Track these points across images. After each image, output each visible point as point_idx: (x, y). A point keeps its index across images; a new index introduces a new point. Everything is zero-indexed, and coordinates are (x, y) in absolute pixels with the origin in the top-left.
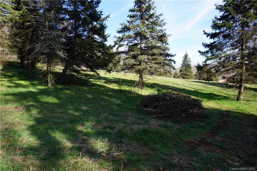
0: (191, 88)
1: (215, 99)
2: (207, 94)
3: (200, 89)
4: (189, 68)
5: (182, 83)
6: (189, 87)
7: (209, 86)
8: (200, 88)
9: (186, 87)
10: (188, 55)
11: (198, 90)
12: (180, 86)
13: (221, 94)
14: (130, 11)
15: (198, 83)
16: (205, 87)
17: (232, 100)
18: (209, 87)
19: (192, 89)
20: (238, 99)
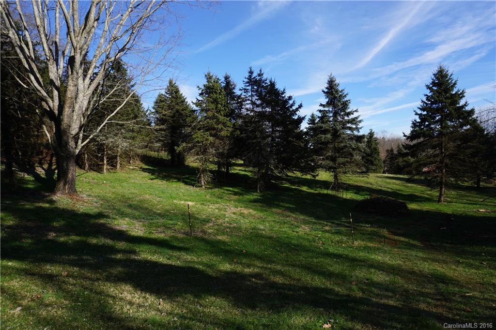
0: (388, 188)
1: (416, 201)
2: (408, 195)
3: (398, 189)
4: (376, 153)
5: (375, 181)
6: (386, 187)
7: (409, 185)
8: (398, 187)
9: (381, 187)
10: (375, 133)
11: (396, 190)
12: (375, 187)
13: (423, 195)
14: (320, 105)
15: (394, 181)
16: (404, 186)
17: (435, 201)
18: (409, 187)
19: (390, 190)
20: (439, 201)
